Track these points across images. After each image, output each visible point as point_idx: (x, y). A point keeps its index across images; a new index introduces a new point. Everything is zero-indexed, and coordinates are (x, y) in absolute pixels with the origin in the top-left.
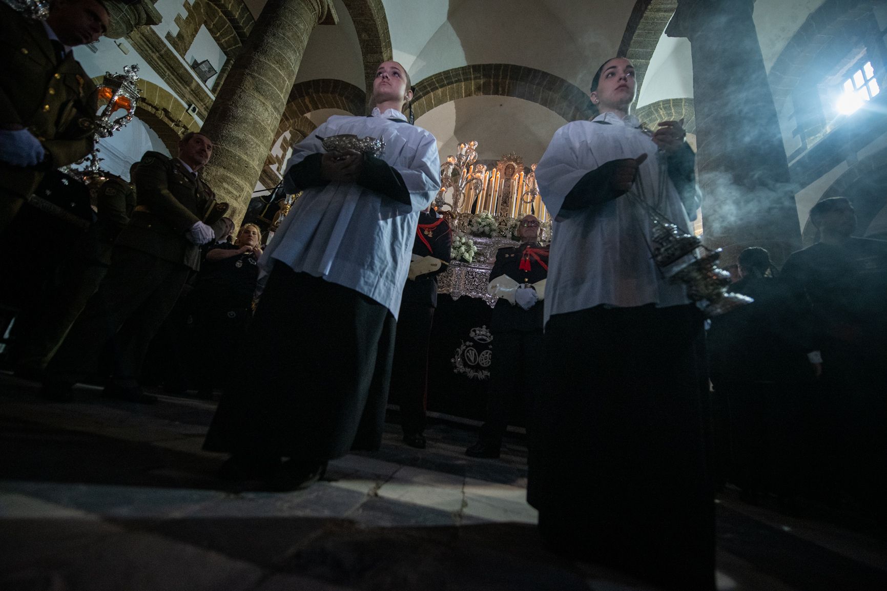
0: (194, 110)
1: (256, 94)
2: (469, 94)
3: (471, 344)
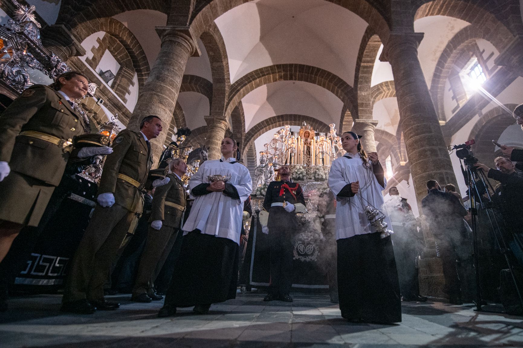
0: (101, 102)
1: (160, 105)
2: (275, 80)
3: (301, 242)
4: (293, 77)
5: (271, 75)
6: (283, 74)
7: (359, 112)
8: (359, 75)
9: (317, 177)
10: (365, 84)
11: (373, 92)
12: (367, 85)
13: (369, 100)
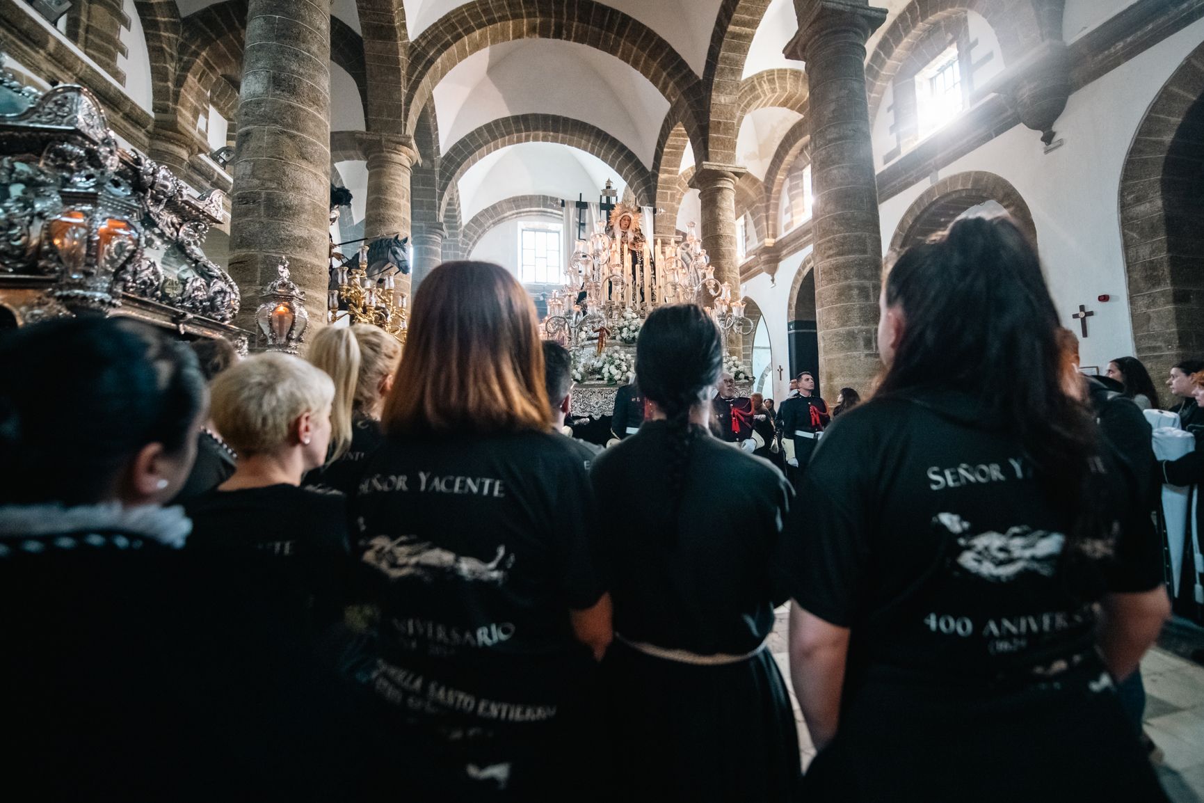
2: (518, 35)
4: (564, 32)
5: (511, 22)
6: (538, 21)
7: (710, 145)
8: (719, 52)
10: (730, 77)
11: (742, 94)
12: (733, 78)
13: (732, 116)
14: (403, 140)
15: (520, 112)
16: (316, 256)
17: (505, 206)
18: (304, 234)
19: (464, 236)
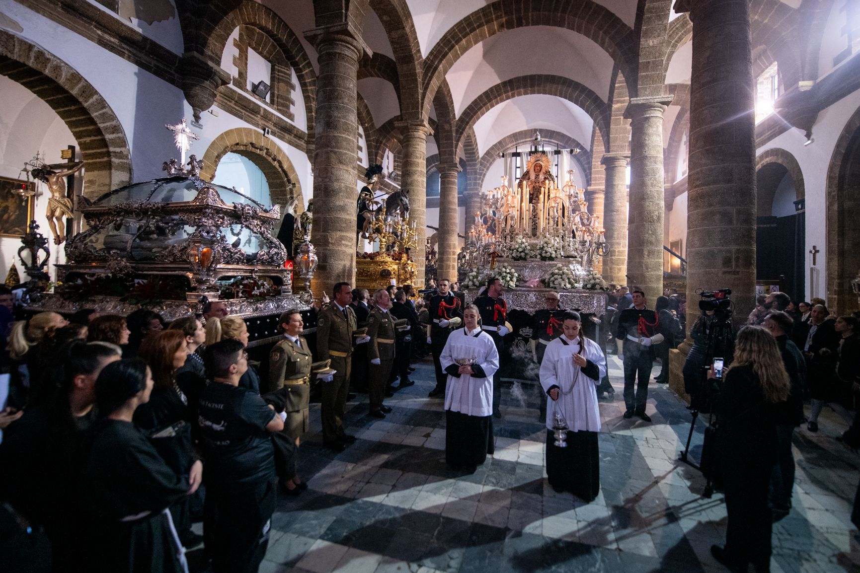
0: (268, 132)
2: (492, 33)
3: (521, 338)
4: (524, 21)
5: (485, 26)
6: (504, 20)
7: (639, 82)
8: (645, 5)
9: (544, 255)
10: (657, 22)
11: (673, 32)
12: (660, 23)
13: (661, 54)
14: (419, 123)
15: (507, 79)
16: (348, 214)
17: (507, 140)
18: (342, 203)
19: (481, 165)
